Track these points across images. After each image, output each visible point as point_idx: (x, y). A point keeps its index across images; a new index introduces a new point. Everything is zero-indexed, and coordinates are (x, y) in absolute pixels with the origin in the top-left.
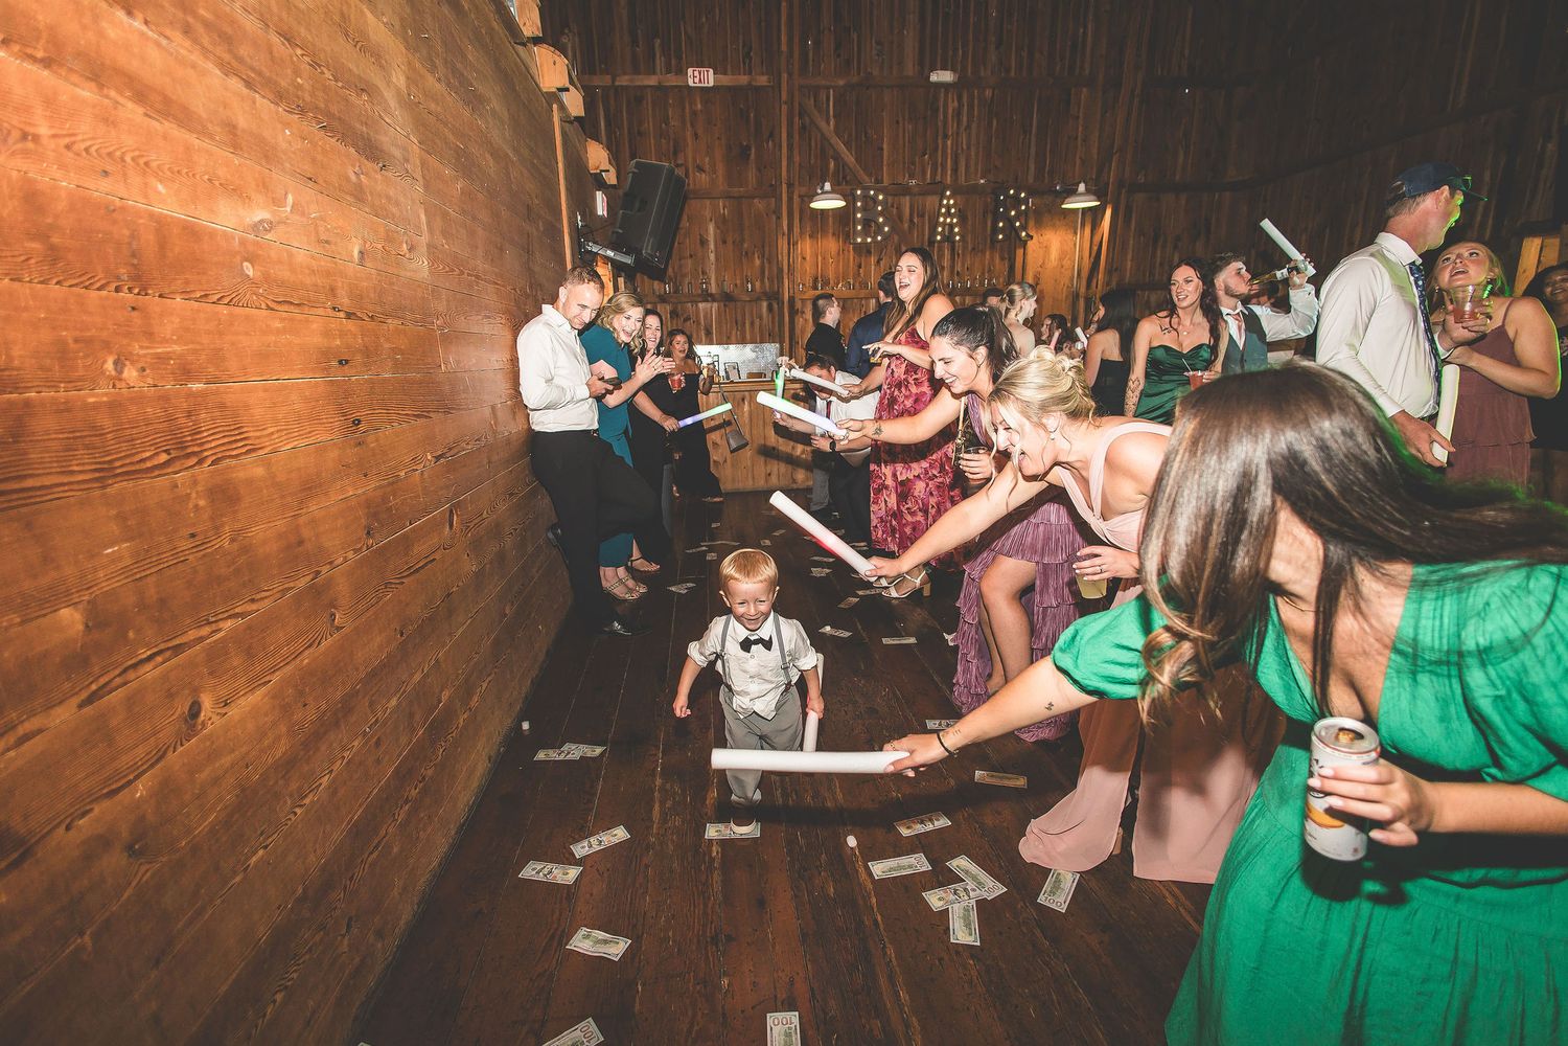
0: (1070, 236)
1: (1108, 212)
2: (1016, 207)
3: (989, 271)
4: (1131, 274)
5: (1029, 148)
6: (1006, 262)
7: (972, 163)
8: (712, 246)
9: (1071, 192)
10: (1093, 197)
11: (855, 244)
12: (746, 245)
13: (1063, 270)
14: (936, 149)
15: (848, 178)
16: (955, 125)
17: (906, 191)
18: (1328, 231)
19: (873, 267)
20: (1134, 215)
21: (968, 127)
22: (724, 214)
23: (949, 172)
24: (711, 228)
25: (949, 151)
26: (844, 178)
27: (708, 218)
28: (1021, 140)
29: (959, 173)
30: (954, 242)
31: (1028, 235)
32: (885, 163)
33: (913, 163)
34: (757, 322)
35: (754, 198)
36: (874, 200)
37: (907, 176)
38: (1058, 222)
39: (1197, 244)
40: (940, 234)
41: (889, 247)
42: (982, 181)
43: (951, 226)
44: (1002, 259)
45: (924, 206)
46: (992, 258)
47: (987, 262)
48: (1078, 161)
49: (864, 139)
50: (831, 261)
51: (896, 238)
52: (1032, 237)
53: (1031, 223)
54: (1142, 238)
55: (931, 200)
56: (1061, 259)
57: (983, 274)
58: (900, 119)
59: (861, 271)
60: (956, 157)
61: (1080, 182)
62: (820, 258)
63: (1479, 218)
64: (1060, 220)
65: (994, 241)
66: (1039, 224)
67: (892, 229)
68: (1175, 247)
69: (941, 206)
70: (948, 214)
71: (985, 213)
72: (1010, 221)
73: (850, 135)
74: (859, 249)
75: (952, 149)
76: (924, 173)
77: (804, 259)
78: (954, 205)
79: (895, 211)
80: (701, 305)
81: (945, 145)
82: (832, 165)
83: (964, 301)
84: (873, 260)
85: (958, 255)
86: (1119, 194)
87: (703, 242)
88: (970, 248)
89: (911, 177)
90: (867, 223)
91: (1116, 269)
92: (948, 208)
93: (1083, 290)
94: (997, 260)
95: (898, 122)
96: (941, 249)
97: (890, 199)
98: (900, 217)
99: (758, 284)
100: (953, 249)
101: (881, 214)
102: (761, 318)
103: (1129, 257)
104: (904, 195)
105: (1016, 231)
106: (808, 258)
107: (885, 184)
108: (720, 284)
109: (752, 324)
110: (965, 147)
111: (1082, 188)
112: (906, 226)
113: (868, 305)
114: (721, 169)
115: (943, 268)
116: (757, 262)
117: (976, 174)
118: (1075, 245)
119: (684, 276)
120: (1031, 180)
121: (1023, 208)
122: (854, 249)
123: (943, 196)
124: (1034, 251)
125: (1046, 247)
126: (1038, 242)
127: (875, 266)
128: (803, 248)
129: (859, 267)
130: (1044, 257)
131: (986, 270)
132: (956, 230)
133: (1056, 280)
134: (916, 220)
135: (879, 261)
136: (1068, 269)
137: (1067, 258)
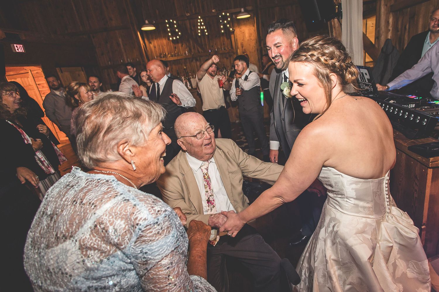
2: (227, 20)
3: (224, 44)
6: (229, 40)
7: (209, 4)
8: (122, 47)
10: (247, 14)
11: (170, 40)
17: (186, 18)
19: (180, 48)
23: (201, 9)
24: (120, 40)
27: (119, 37)
29: (204, 8)
30: (206, 35)
31: (233, 29)
32: (176, 8)
33: (187, 7)
36: (173, 23)
40: (200, 33)
41: (184, 40)
42: (213, 11)
43: (203, 29)
44: (227, 39)
45: (194, 23)
46: (224, 39)
47: (222, 41)
52: (235, 30)
53: (236, 24)
56: (250, 37)
59: (177, 49)
62: (161, 46)
67: (182, 33)
70: (201, 25)
71: (217, 23)
72: (225, 25)
76: (192, 10)
77: (155, 47)
78: (202, 22)
79: (184, 26)
82: (157, 12)
85: (210, 39)
87: (119, 45)
88: (214, 36)
89: (187, 12)
90: (172, 32)
94: (226, 39)
98: (186, 28)
101: (176, 28)
105: (229, 29)
107: (178, 16)
111: (243, 10)
112: (189, 32)
117: (211, 7)
118: (254, 30)
121: (229, 19)
122: (170, 42)
124: (239, 35)
125: (243, 33)
126: (241, 31)
127: (181, 47)
128: (154, 44)
129: (175, 48)
130: (243, 37)
131: (222, 44)
132: (206, 31)
133: (249, 45)
134: (193, 28)
135: (182, 46)
136: (253, 40)
137: (252, 36)
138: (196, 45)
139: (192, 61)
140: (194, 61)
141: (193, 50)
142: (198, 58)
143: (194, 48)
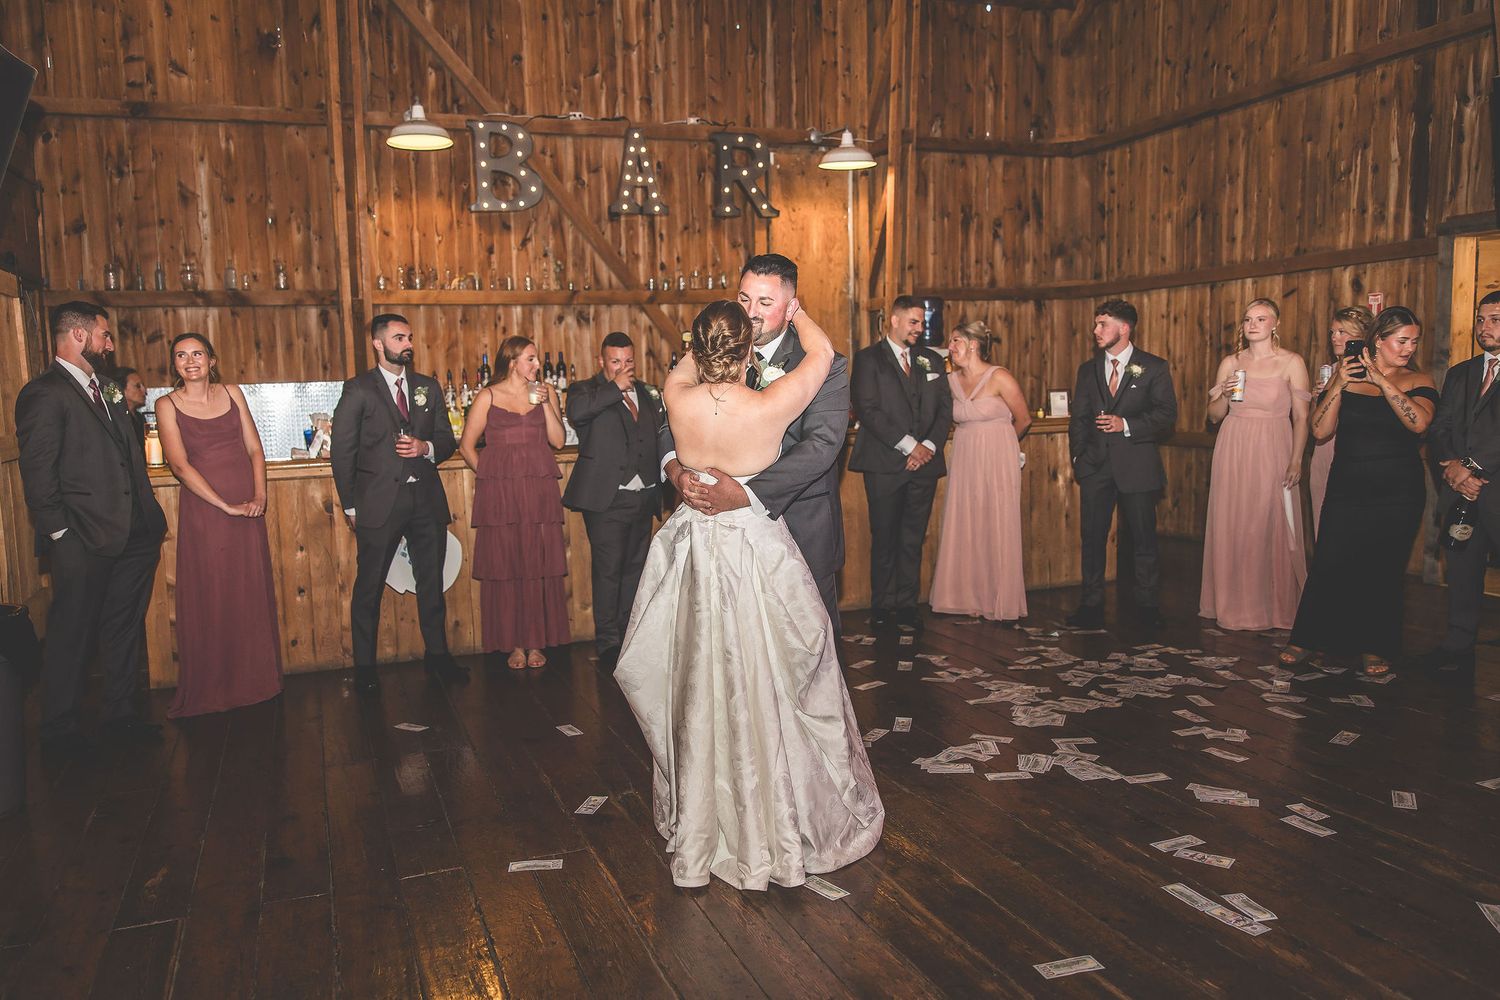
0: (839, 214)
1: (891, 179)
2: (749, 163)
3: (714, 263)
4: (935, 276)
5: (764, 75)
6: (741, 250)
7: (675, 91)
8: (204, 206)
9: (833, 145)
10: (867, 155)
11: (480, 212)
12: (271, 207)
13: (832, 266)
14: (612, 66)
15: (462, 102)
16: (643, 30)
17: (564, 129)
18: (1199, 219)
19: (514, 252)
20: (931, 186)
21: (664, 35)
22: (228, 149)
23: (637, 103)
24: (203, 173)
25: (635, 69)
26: (455, 101)
27: (196, 155)
28: (750, 65)
29: (653, 105)
30: (652, 216)
31: (771, 208)
32: (526, 81)
33: (577, 86)
34: (299, 343)
35: (287, 125)
36: (510, 141)
37: (566, 104)
38: (817, 192)
39: (1026, 232)
40: (627, 200)
41: (541, 219)
42: (692, 121)
43: (646, 189)
44: (734, 245)
45: (598, 154)
46: (718, 243)
47: (709, 250)
48: (841, 99)
49: (487, 39)
50: (437, 239)
51: (553, 205)
52: (778, 213)
53: (776, 191)
54: (946, 220)
55: (610, 149)
56: (827, 248)
57: (704, 267)
58: (549, 11)
59: (494, 258)
60: (648, 77)
61: (844, 130)
62: (416, 234)
63: (1392, 209)
64: (820, 187)
65: (718, 217)
66: (788, 192)
67: (545, 188)
68: (996, 235)
69: (626, 155)
70: (639, 168)
71: (701, 170)
72: (741, 185)
73: (462, 31)
74: (485, 218)
75: (639, 63)
76: (594, 101)
77: (387, 234)
78: (650, 155)
79: (548, 159)
80: (183, 313)
81: (627, 59)
82: (432, 77)
83: (676, 312)
84: (514, 240)
85: (661, 235)
86: (904, 152)
87: (187, 198)
88: (680, 225)
89: (574, 105)
90: (499, 179)
91: (911, 267)
92: (638, 160)
93: (864, 299)
94: (726, 243)
95: (545, 17)
96: (631, 227)
97: (538, 141)
98: (558, 171)
99: (299, 278)
100: (652, 226)
101: (524, 164)
102: (307, 337)
103: (930, 247)
104: (563, 135)
105: (753, 202)
106: (394, 233)
107: (529, 115)
108: (221, 273)
109: (289, 346)
110: (660, 65)
111: (847, 139)
112: (569, 185)
113: (508, 316)
114: (220, 71)
115: (637, 257)
116: (297, 237)
117: (682, 106)
118: (847, 226)
119: (147, 258)
120: (770, 122)
121: (761, 165)
122: (479, 220)
123: (627, 140)
124: (784, 235)
125: (803, 229)
126: (790, 220)
127: (518, 250)
128: (381, 217)
129: (490, 251)
130: (801, 245)
131: (709, 262)
132: (654, 195)
133: (822, 281)
134: (585, 177)
135: (524, 242)
136: (839, 264)
137: (836, 247)
138: (589, 249)
139: (560, 319)
140: (570, 320)
141: (571, 274)
142: (592, 310)
143: (579, 264)
